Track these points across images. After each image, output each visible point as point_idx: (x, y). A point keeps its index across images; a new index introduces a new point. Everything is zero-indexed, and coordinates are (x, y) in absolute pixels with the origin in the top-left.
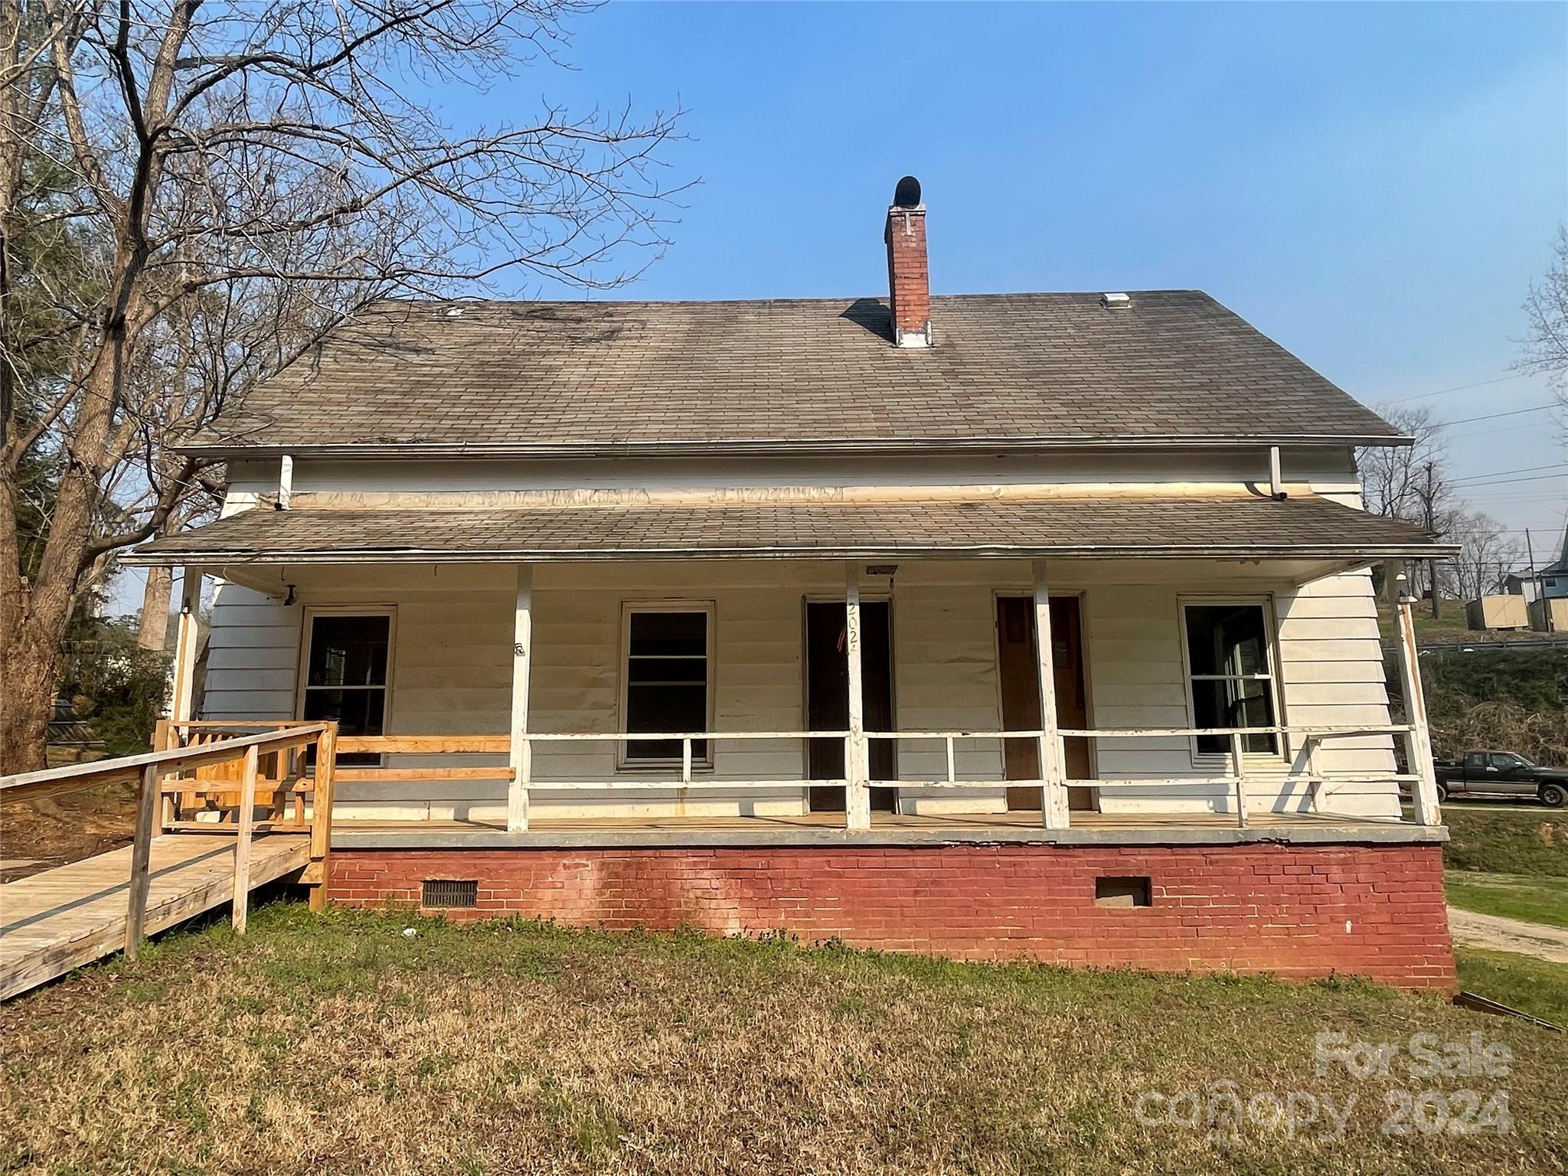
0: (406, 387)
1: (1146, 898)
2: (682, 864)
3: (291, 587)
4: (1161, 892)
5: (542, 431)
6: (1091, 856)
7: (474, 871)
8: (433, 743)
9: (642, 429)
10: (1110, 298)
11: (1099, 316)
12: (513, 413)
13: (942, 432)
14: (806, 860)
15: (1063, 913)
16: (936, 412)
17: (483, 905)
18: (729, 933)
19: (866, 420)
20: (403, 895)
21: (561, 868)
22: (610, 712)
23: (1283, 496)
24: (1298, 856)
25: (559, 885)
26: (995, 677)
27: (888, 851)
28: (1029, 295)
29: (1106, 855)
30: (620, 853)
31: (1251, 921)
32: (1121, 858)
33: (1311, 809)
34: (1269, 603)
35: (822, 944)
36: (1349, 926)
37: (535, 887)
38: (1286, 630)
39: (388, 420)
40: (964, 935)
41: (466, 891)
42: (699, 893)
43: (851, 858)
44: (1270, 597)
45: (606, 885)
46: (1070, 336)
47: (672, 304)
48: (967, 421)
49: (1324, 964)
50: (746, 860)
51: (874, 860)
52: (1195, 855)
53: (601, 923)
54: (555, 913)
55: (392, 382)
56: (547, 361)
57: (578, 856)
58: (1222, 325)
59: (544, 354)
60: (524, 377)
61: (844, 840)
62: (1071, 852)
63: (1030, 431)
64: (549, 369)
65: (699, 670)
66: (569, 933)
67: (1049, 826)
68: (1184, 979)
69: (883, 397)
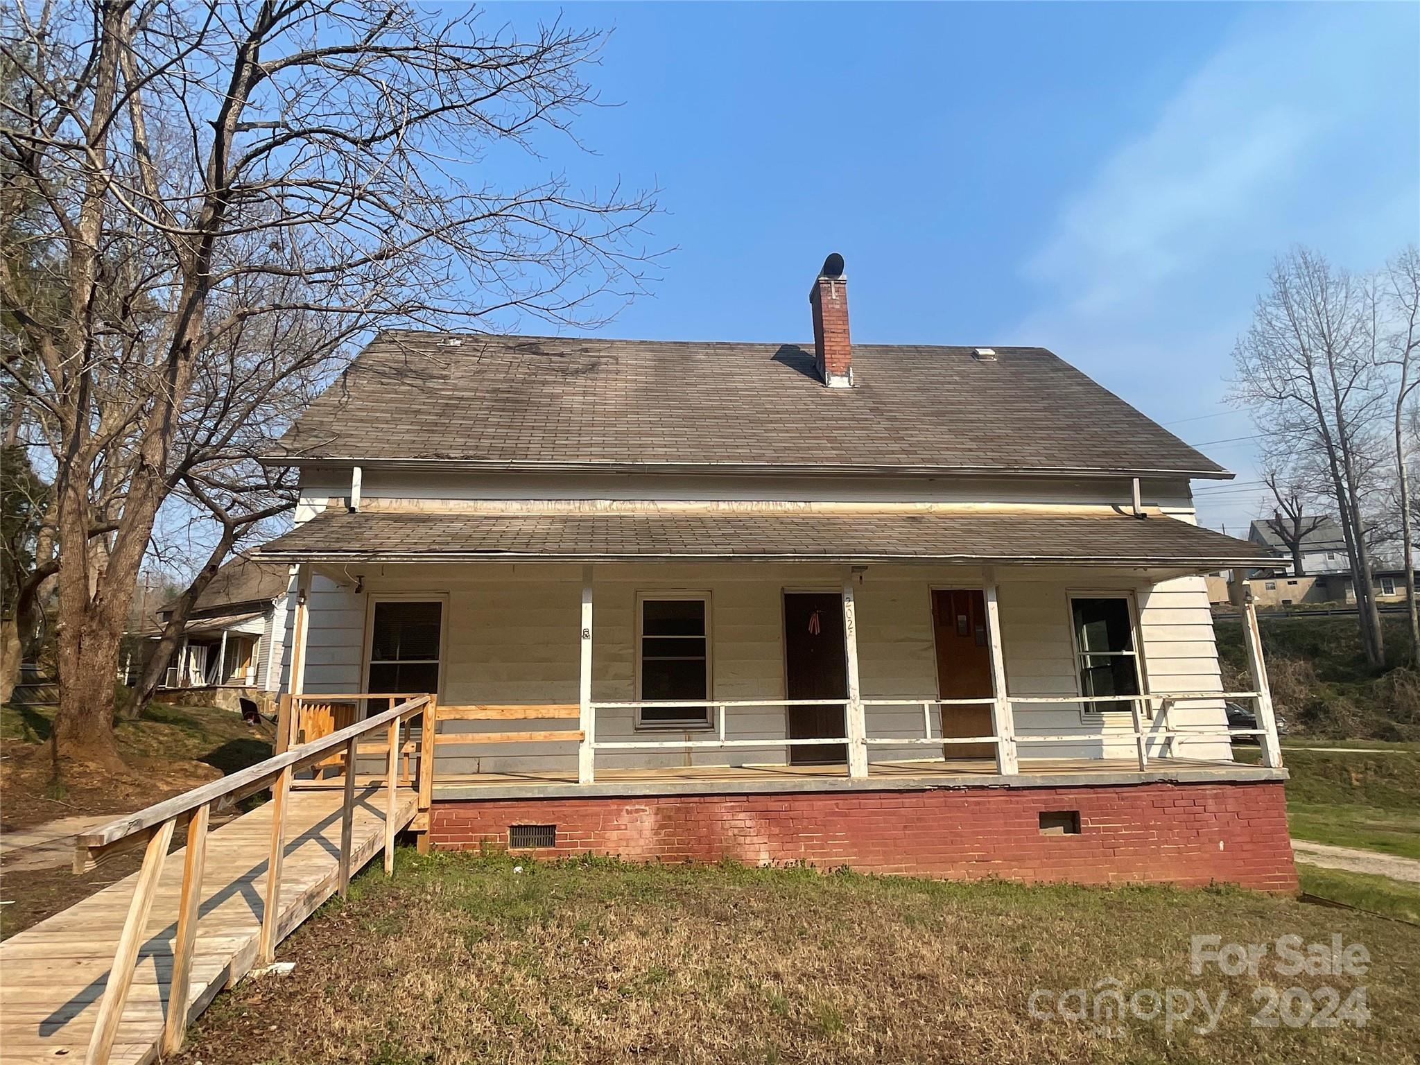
0: (438, 410)
1: (1074, 827)
2: (722, 808)
3: (360, 577)
4: (1086, 823)
5: (569, 451)
6: (1035, 795)
7: (553, 816)
8: (516, 711)
9: (649, 451)
10: (981, 352)
11: (973, 367)
12: (538, 435)
13: (888, 460)
14: (820, 803)
15: (1016, 841)
16: (877, 443)
17: (562, 845)
18: (761, 863)
19: (826, 448)
20: (494, 839)
21: (624, 813)
22: (630, 682)
23: (1144, 515)
24: (1184, 793)
25: (623, 827)
26: (932, 654)
27: (882, 795)
28: (916, 347)
29: (1046, 795)
30: (672, 800)
31: (1153, 843)
32: (1056, 797)
33: (1168, 755)
34: (1131, 597)
35: (834, 870)
36: (1221, 845)
37: (604, 829)
38: (1145, 617)
39: (436, 438)
40: (943, 860)
41: (546, 834)
42: (736, 831)
43: (854, 801)
44: (1133, 592)
45: (662, 827)
46: (956, 383)
47: (633, 343)
48: (903, 451)
49: (1205, 874)
50: (773, 804)
51: (873, 802)
52: (1110, 794)
53: (658, 858)
54: (621, 850)
55: (424, 404)
56: (548, 390)
57: (638, 803)
58: (1069, 377)
59: (544, 383)
60: (534, 402)
61: (849, 786)
62: (1020, 793)
63: (956, 460)
64: (552, 396)
65: (700, 647)
66: (633, 867)
67: (1003, 773)
68: (1107, 890)
69: (832, 429)
